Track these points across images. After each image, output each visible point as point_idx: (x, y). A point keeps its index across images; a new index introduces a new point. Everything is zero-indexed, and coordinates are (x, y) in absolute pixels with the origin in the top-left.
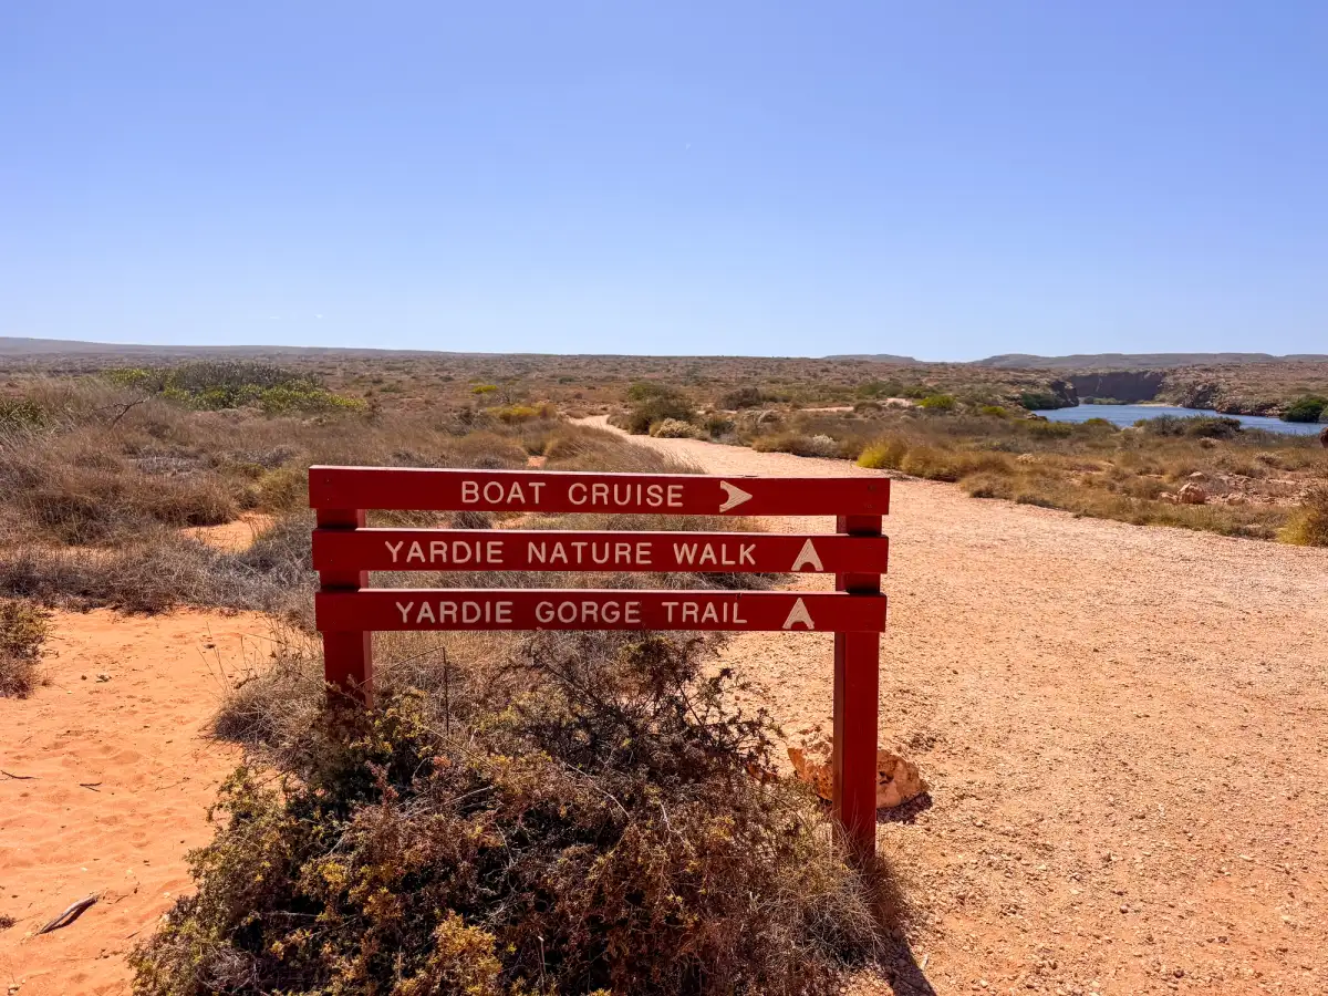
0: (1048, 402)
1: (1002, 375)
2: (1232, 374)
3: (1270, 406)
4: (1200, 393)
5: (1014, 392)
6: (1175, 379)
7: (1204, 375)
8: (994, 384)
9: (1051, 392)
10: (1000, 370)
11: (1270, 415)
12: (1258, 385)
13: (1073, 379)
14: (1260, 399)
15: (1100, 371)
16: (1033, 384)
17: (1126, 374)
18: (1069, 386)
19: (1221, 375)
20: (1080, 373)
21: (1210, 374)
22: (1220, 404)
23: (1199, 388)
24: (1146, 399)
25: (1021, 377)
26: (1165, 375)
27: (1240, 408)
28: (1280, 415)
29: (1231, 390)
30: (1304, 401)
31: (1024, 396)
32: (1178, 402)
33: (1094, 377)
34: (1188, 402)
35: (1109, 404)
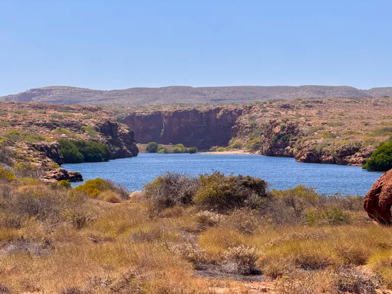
0: (96, 151)
1: (35, 115)
2: (313, 112)
3: (351, 151)
4: (279, 136)
5: (50, 139)
6: (251, 118)
7: (283, 113)
8: (25, 128)
9: (99, 136)
10: (35, 107)
11: (353, 163)
12: (341, 125)
13: (131, 119)
14: (341, 143)
15: (164, 109)
16: (77, 127)
17: (195, 112)
18: (124, 129)
19: (302, 112)
20: (138, 112)
21: (290, 112)
22: (299, 149)
23: (277, 130)
24: (220, 145)
25: (60, 117)
26: (240, 113)
27: (321, 154)
28: (364, 162)
29: (311, 133)
30: (387, 144)
31: (63, 144)
32: (256, 148)
33: (157, 116)
34: (266, 147)
35: (176, 152)
